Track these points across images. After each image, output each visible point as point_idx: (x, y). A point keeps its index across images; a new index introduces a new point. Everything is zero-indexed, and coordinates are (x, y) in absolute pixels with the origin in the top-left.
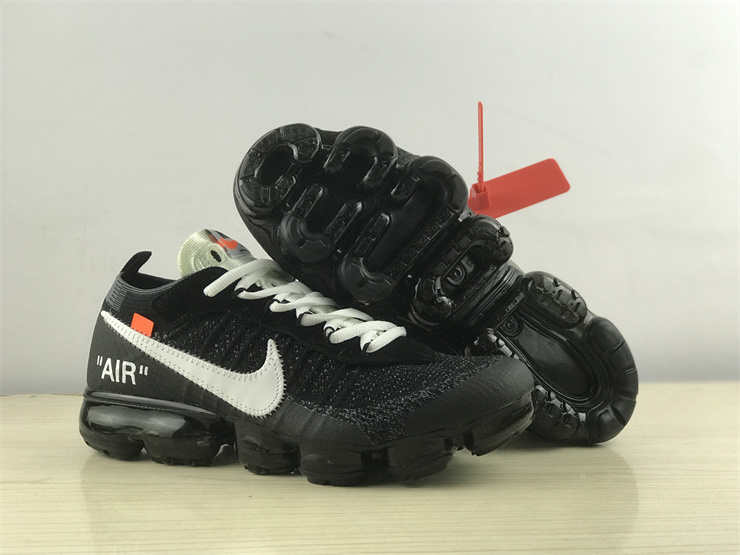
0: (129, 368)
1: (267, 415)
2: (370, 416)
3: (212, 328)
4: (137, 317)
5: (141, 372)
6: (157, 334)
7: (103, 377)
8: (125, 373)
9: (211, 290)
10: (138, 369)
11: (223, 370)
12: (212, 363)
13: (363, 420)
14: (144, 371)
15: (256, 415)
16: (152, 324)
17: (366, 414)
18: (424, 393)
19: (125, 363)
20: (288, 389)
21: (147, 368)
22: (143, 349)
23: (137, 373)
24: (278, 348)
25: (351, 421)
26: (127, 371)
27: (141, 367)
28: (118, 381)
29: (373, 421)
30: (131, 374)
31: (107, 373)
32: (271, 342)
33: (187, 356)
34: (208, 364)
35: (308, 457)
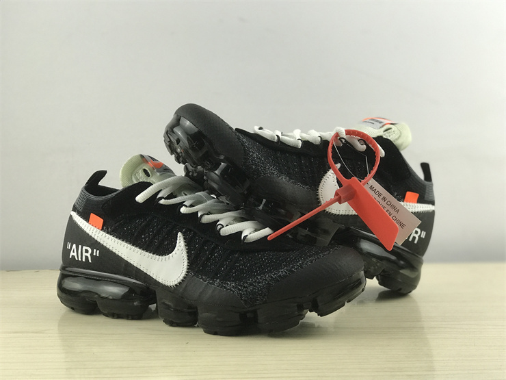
0: (87, 251)
1: (176, 285)
2: (245, 287)
3: (142, 223)
4: (92, 216)
5: (94, 254)
6: (106, 228)
7: (70, 257)
8: (84, 254)
9: (140, 198)
10: (92, 252)
11: (147, 254)
12: (140, 248)
13: (239, 290)
14: (97, 253)
15: (169, 285)
16: (102, 221)
17: (241, 286)
18: (282, 272)
19: (84, 248)
20: (190, 267)
21: (98, 251)
22: (96, 238)
23: (92, 254)
24: (184, 239)
25: (232, 290)
27: (95, 250)
28: (80, 259)
29: (246, 291)
30: (88, 255)
32: (180, 234)
35: (203, 315)
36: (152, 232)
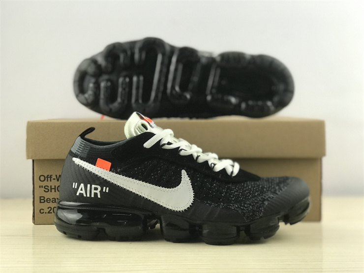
0: (96, 189)
1: (185, 210)
2: (245, 207)
3: (149, 165)
4: (99, 160)
5: (104, 191)
6: (113, 169)
7: (78, 194)
8: (93, 191)
9: (148, 144)
10: (102, 189)
11: (157, 187)
12: (150, 183)
13: (242, 209)
14: (106, 190)
15: (178, 210)
16: (110, 164)
17: (242, 206)
19: (93, 186)
20: (196, 196)
21: (108, 188)
22: (105, 178)
23: (101, 191)
24: (187, 174)
25: (235, 210)
26: (95, 190)
27: (104, 188)
28: (88, 196)
29: (247, 210)
30: (98, 192)
31: (81, 192)
32: (184, 172)
33: (134, 180)
34: (148, 184)
36: (160, 170)
